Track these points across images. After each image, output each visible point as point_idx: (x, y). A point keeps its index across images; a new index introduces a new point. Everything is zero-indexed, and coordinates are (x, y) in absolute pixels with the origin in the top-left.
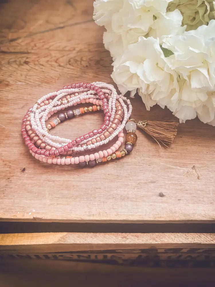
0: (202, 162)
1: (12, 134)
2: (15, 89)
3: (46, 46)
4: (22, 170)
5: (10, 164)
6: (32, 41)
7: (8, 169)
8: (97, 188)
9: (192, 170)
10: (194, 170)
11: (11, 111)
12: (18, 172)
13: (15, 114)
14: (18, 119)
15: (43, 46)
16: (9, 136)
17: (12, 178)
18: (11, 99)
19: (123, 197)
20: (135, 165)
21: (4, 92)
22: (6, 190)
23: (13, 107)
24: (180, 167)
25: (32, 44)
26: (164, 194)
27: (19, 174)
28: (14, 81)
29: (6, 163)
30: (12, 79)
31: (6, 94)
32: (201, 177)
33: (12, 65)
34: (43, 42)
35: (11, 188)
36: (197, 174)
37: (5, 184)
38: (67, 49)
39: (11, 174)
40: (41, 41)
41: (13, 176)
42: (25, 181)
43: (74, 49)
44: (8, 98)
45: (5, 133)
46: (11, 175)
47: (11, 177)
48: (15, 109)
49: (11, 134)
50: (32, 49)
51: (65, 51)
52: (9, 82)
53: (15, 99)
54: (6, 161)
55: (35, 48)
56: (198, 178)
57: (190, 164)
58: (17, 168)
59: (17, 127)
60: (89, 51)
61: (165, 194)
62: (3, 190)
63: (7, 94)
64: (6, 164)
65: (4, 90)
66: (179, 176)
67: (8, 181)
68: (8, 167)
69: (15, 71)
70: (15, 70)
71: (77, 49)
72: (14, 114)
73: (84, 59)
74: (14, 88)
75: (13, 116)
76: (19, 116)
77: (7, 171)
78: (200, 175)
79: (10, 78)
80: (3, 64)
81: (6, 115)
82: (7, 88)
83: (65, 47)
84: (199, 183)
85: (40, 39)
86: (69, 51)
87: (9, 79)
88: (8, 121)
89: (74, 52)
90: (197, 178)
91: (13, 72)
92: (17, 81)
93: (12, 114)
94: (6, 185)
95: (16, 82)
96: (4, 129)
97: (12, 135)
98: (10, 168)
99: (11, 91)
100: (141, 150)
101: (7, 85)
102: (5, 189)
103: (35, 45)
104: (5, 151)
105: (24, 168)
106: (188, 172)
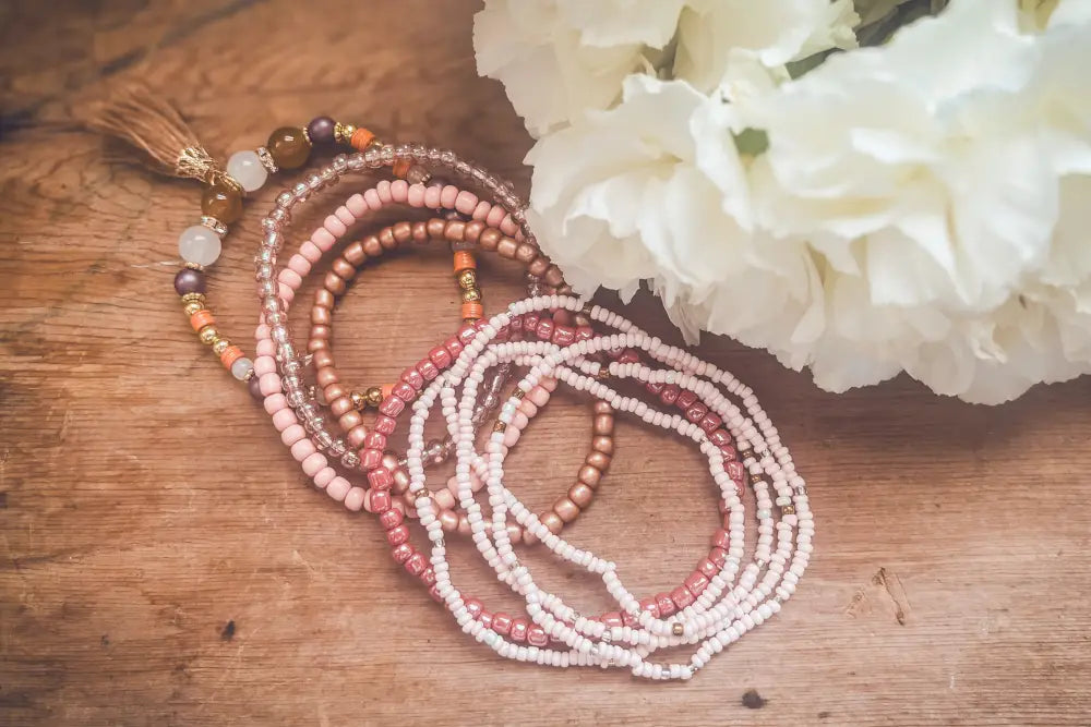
0: (918, 549)
1: (167, 487)
2: (152, 294)
3: (250, 79)
4: (223, 629)
5: (179, 611)
6: (191, 61)
7: (173, 631)
8: (505, 689)
9: (873, 588)
10: (883, 589)
11: (151, 390)
12: (209, 640)
13: (168, 402)
14: (179, 421)
15: (236, 79)
16: (159, 498)
17: (192, 665)
18: (143, 339)
19: (602, 717)
20: (646, 582)
21: (113, 309)
22: (175, 713)
23: (155, 371)
24: (826, 578)
25: (193, 76)
26: (763, 695)
27: (213, 647)
28: (143, 256)
29: (160, 607)
30: (134, 247)
31: (120, 316)
32: (910, 616)
33: (126, 185)
34: (237, 60)
35: (195, 704)
36: (894, 604)
37: (170, 690)
38: (333, 78)
39: (187, 648)
40: (227, 56)
41: (195, 657)
42: (238, 675)
43: (362, 77)
44: (134, 335)
45: (140, 485)
46: (188, 652)
47: (187, 663)
48: (163, 381)
49: (163, 489)
50: (196, 100)
51: (326, 88)
52: (125, 264)
53: (156, 336)
54: (163, 598)
55: (207, 93)
56: (900, 619)
57: (865, 561)
58: (206, 625)
59: (184, 458)
60: (425, 76)
61: (768, 698)
62: (166, 716)
63: (125, 318)
64: (162, 612)
65: (113, 301)
66: (820, 618)
67: (180, 679)
68: (171, 624)
69: (141, 212)
70: (139, 205)
71: (376, 74)
72: (163, 402)
73: (406, 119)
74: (149, 290)
75: (162, 410)
76: (182, 409)
77: (170, 637)
78: (905, 606)
79: (127, 244)
80: (93, 183)
81: (133, 409)
82: (124, 293)
83: (324, 71)
84: (903, 639)
85: (220, 50)
86: (343, 86)
87: (126, 250)
88: (146, 434)
89: (365, 89)
90: (894, 618)
91: (136, 214)
92: (157, 257)
93: (156, 401)
94: (176, 695)
95: (153, 261)
96: (135, 468)
97: (167, 493)
98: (179, 626)
99: (139, 304)
100: (665, 518)
101: (122, 279)
102: (171, 709)
103: (205, 81)
104: (155, 560)
105: (228, 621)
106: (857, 599)
